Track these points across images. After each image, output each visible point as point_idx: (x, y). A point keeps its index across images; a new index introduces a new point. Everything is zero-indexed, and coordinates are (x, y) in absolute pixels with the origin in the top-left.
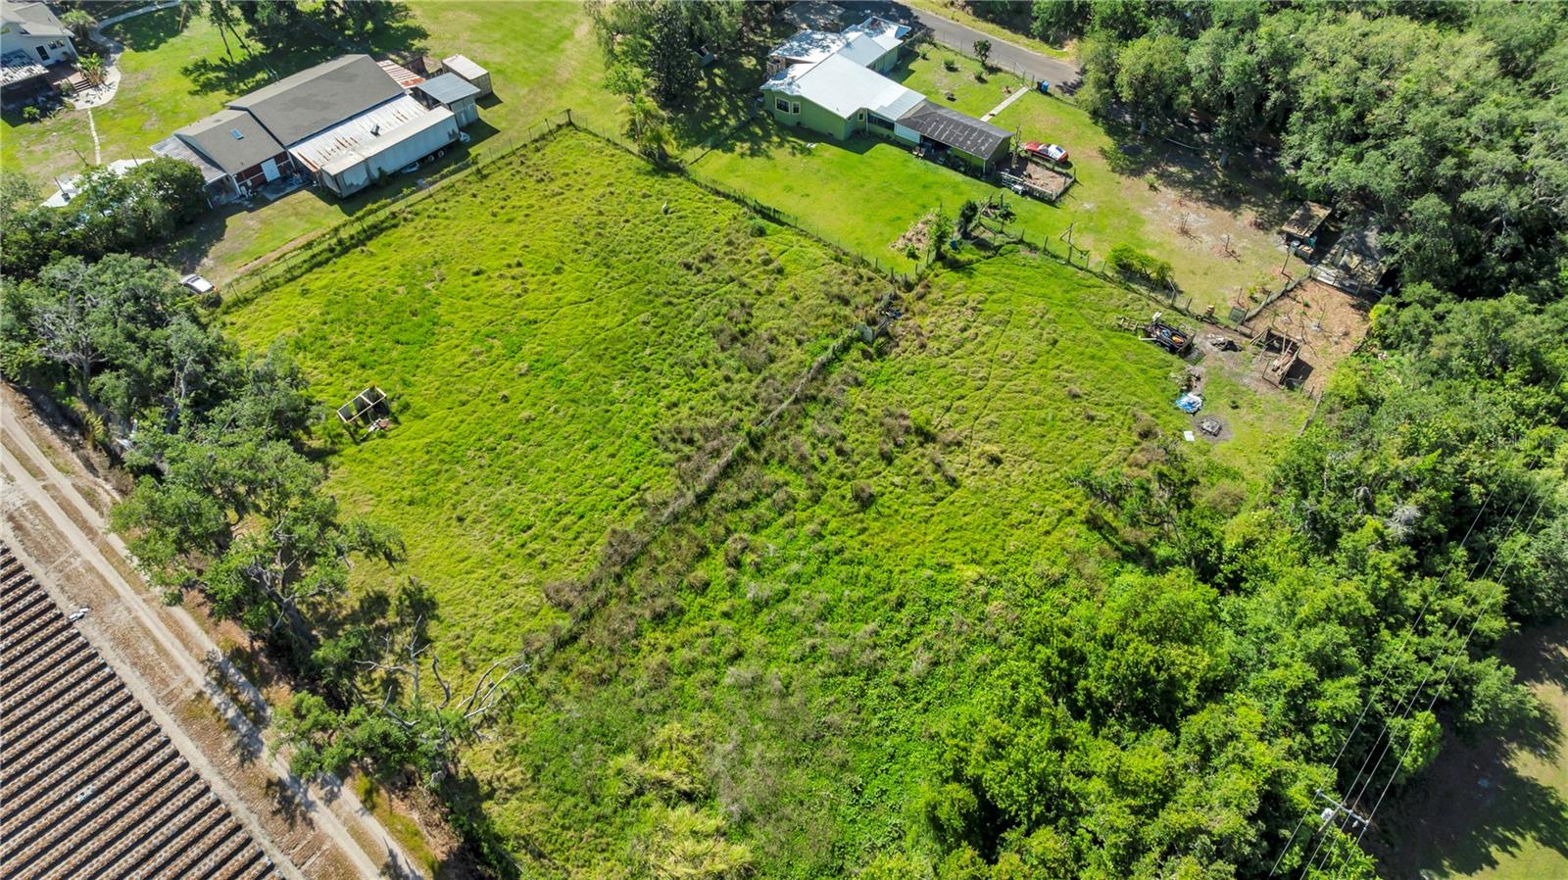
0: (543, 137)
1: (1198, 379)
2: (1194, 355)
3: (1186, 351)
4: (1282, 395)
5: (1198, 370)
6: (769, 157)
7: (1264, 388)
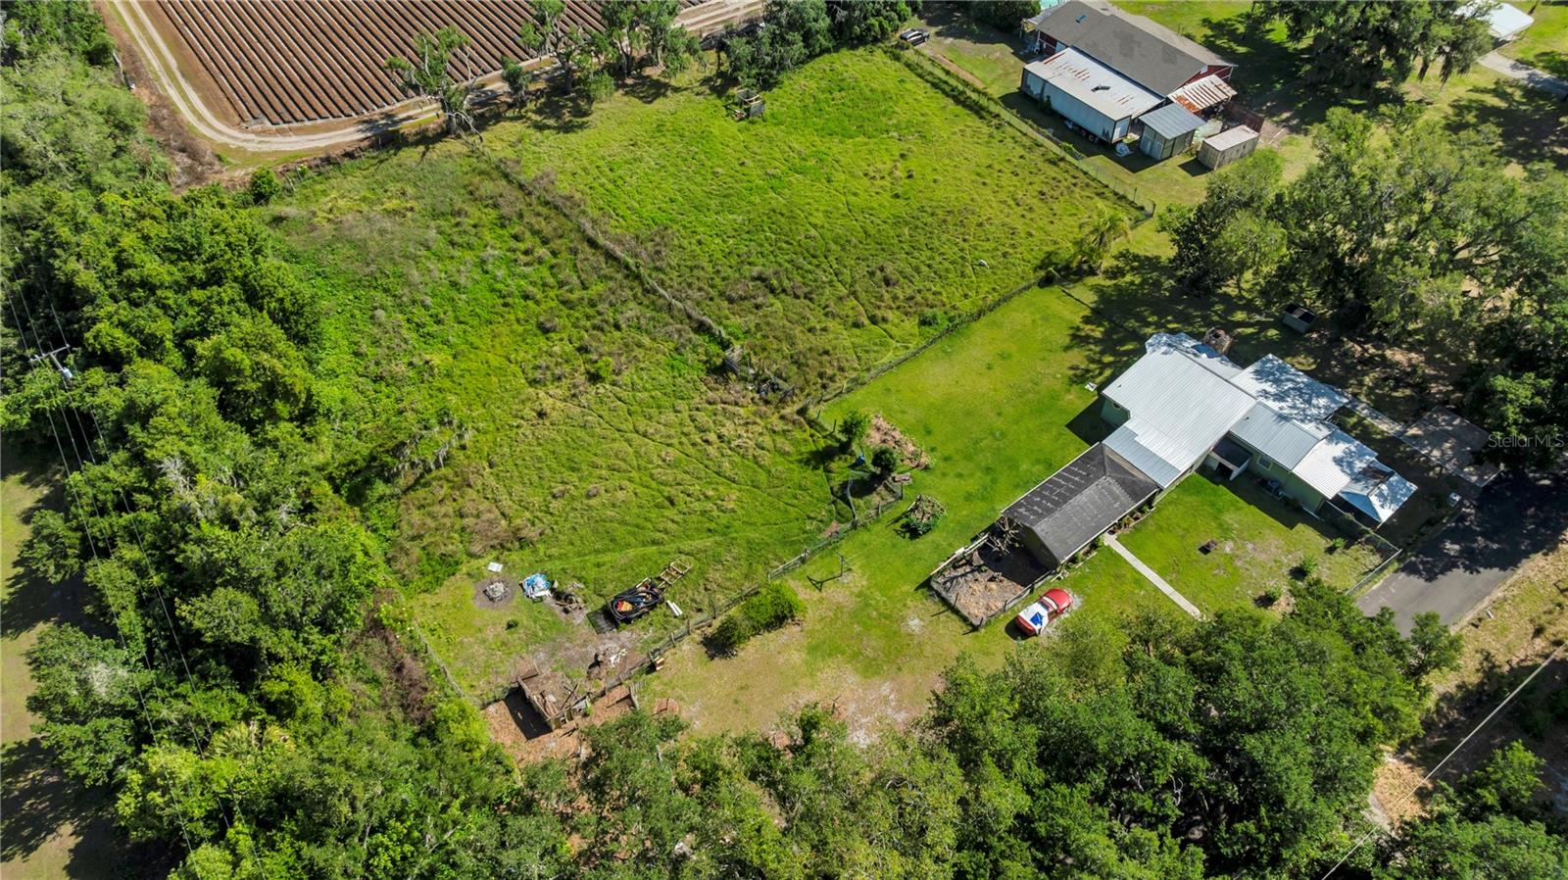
0: (1122, 198)
1: (566, 611)
2: (602, 623)
3: (610, 617)
4: (504, 682)
5: (579, 618)
6: (1067, 348)
7: (525, 668)
